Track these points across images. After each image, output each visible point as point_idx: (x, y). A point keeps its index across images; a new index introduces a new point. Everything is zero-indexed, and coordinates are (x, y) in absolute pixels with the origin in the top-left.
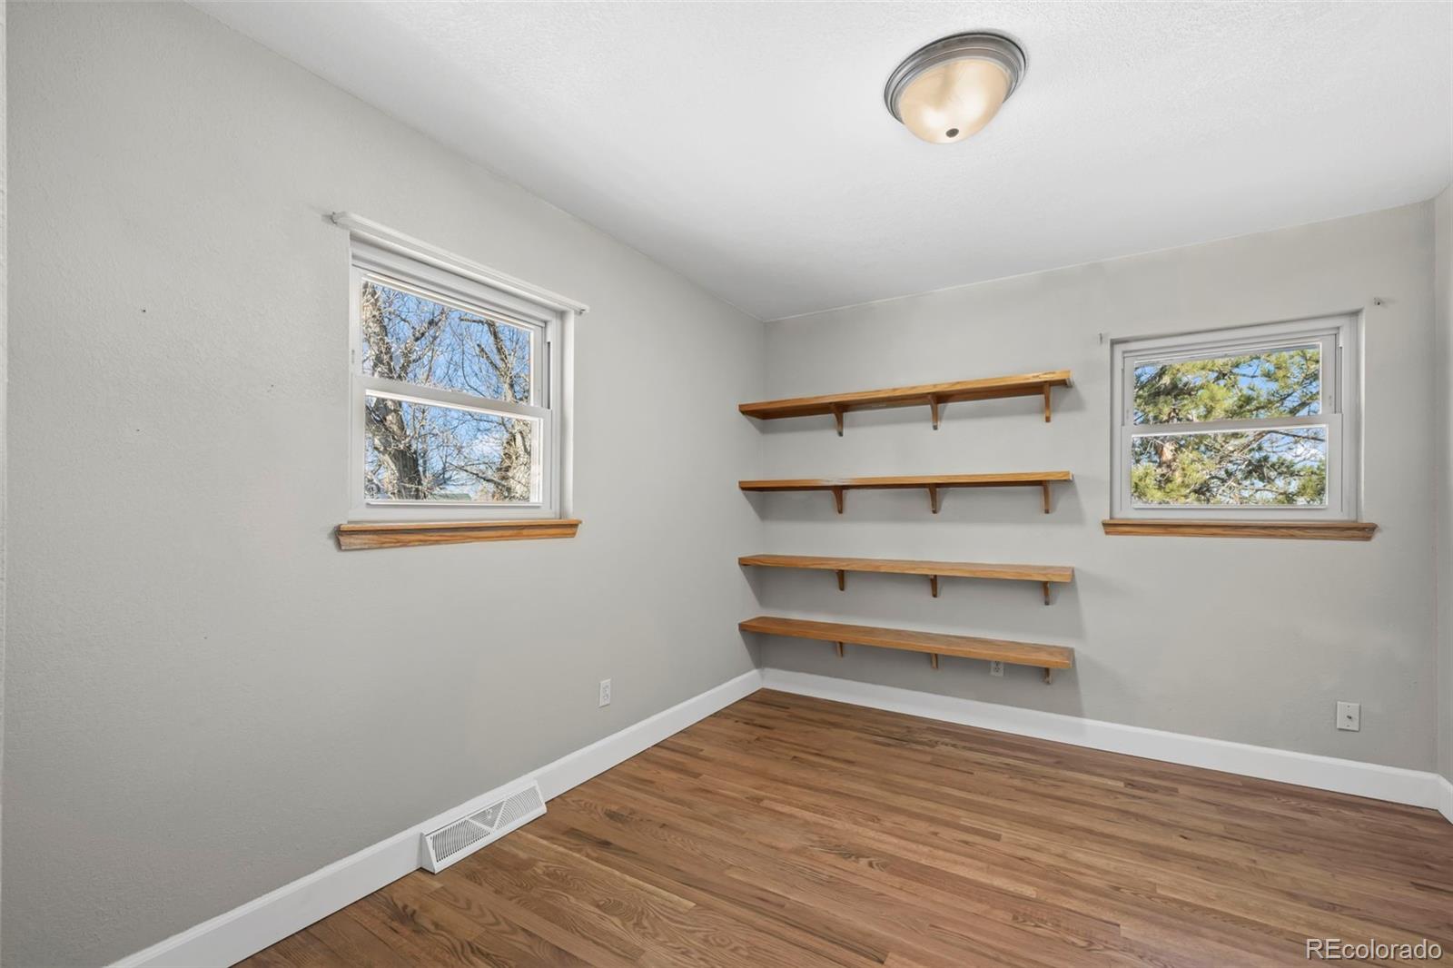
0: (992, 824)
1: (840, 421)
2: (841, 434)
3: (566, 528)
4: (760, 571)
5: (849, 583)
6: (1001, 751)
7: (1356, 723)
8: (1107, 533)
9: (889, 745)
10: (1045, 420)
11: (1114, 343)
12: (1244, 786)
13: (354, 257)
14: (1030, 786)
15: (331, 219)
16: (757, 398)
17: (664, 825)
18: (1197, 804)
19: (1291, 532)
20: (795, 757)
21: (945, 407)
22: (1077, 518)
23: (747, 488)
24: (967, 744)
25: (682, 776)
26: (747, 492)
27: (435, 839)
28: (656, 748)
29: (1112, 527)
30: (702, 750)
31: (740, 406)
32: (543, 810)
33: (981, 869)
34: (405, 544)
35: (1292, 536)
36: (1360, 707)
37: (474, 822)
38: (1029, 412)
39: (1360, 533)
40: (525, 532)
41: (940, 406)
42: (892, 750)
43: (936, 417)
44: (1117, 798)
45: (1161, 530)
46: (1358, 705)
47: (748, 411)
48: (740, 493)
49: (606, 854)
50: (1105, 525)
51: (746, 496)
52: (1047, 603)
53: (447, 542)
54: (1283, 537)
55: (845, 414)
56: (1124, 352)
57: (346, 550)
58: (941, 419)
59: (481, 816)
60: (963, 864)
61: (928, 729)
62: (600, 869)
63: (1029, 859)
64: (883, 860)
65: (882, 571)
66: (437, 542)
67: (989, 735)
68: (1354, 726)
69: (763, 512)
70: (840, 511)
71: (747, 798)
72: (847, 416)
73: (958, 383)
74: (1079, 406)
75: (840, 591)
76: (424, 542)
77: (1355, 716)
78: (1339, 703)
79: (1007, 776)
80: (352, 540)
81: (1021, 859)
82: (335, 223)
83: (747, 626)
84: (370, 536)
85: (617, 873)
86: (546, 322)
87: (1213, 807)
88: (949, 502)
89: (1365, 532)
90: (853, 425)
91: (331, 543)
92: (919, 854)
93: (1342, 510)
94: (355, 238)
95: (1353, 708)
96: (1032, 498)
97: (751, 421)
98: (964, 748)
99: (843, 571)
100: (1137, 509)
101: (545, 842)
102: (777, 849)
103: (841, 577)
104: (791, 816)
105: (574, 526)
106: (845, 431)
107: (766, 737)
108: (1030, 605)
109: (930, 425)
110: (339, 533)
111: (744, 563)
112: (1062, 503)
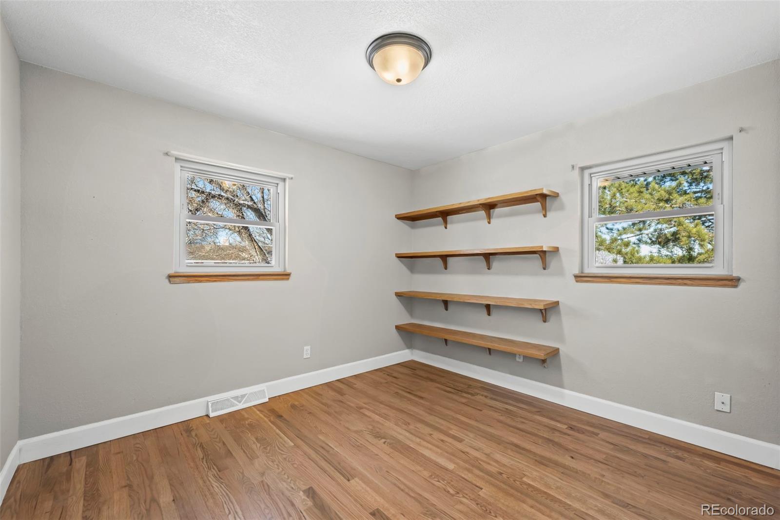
0: (466, 435)
1: (445, 222)
2: (446, 228)
3: (285, 276)
4: (408, 299)
5: (450, 307)
6: (511, 402)
7: (729, 407)
8: (577, 281)
9: (450, 392)
10: (543, 216)
11: (583, 169)
12: (649, 439)
13: (181, 167)
14: (509, 421)
15: (167, 154)
16: (404, 211)
17: (310, 413)
18: (605, 444)
19: (685, 281)
20: (397, 392)
21: (494, 211)
22: (561, 272)
23: (400, 257)
24: (494, 397)
25: (336, 394)
26: (400, 259)
27: (212, 404)
28: (337, 382)
29: (580, 278)
30: (356, 384)
31: (396, 215)
32: (266, 400)
33: (437, 453)
34: (200, 282)
35: (685, 284)
36: (731, 397)
37: (231, 399)
38: (536, 212)
39: (730, 283)
40: (261, 277)
41: (492, 211)
42: (450, 395)
43: (489, 217)
44: (553, 433)
45: (606, 280)
46: (729, 395)
47: (400, 218)
48: (397, 259)
49: (278, 422)
50: (576, 277)
51: (400, 261)
52: (545, 321)
53: (220, 281)
54: (679, 285)
55: (448, 217)
56: (591, 174)
57: (173, 284)
58: (492, 218)
59: (236, 398)
60: (430, 449)
61: (482, 387)
62: (270, 426)
63: (468, 453)
64: (392, 441)
65: (455, 300)
66: (215, 281)
67: (511, 393)
68: (727, 409)
69: (412, 269)
70: (446, 268)
71: (357, 407)
72: (449, 218)
73: (489, 198)
74: (562, 208)
75: (446, 311)
76: (209, 281)
77: (728, 402)
78: (716, 393)
79: (500, 414)
80: (176, 280)
81: (463, 452)
82: (169, 155)
83: (399, 327)
84: (184, 278)
85: (275, 428)
86: (278, 184)
87: (612, 446)
88: (496, 264)
89: (733, 282)
90: (452, 223)
91: (167, 281)
92: (412, 442)
93: (724, 268)
94: (177, 159)
95: (726, 398)
96: (536, 261)
97: (404, 223)
98: (491, 398)
99: (447, 301)
100: (597, 267)
101: (258, 412)
102: (349, 429)
103: (446, 303)
104: (369, 417)
105: (289, 275)
106: (448, 226)
107: (392, 382)
108: (536, 322)
109: (486, 221)
110: (170, 277)
111: (399, 295)
112: (553, 264)
